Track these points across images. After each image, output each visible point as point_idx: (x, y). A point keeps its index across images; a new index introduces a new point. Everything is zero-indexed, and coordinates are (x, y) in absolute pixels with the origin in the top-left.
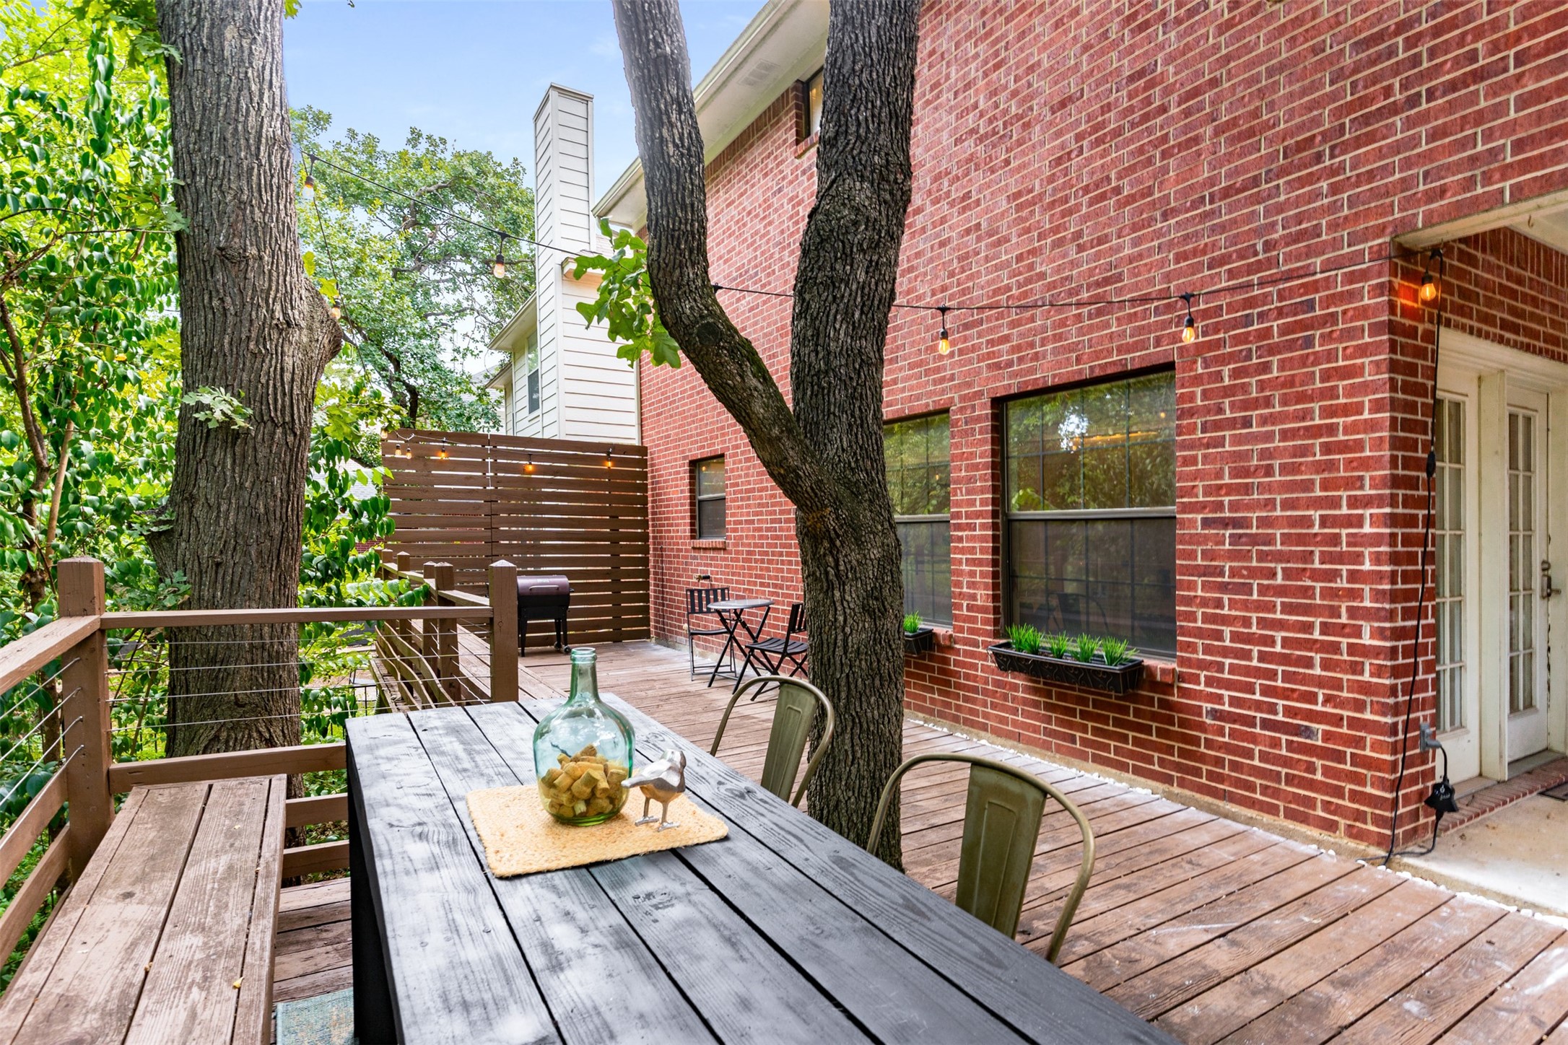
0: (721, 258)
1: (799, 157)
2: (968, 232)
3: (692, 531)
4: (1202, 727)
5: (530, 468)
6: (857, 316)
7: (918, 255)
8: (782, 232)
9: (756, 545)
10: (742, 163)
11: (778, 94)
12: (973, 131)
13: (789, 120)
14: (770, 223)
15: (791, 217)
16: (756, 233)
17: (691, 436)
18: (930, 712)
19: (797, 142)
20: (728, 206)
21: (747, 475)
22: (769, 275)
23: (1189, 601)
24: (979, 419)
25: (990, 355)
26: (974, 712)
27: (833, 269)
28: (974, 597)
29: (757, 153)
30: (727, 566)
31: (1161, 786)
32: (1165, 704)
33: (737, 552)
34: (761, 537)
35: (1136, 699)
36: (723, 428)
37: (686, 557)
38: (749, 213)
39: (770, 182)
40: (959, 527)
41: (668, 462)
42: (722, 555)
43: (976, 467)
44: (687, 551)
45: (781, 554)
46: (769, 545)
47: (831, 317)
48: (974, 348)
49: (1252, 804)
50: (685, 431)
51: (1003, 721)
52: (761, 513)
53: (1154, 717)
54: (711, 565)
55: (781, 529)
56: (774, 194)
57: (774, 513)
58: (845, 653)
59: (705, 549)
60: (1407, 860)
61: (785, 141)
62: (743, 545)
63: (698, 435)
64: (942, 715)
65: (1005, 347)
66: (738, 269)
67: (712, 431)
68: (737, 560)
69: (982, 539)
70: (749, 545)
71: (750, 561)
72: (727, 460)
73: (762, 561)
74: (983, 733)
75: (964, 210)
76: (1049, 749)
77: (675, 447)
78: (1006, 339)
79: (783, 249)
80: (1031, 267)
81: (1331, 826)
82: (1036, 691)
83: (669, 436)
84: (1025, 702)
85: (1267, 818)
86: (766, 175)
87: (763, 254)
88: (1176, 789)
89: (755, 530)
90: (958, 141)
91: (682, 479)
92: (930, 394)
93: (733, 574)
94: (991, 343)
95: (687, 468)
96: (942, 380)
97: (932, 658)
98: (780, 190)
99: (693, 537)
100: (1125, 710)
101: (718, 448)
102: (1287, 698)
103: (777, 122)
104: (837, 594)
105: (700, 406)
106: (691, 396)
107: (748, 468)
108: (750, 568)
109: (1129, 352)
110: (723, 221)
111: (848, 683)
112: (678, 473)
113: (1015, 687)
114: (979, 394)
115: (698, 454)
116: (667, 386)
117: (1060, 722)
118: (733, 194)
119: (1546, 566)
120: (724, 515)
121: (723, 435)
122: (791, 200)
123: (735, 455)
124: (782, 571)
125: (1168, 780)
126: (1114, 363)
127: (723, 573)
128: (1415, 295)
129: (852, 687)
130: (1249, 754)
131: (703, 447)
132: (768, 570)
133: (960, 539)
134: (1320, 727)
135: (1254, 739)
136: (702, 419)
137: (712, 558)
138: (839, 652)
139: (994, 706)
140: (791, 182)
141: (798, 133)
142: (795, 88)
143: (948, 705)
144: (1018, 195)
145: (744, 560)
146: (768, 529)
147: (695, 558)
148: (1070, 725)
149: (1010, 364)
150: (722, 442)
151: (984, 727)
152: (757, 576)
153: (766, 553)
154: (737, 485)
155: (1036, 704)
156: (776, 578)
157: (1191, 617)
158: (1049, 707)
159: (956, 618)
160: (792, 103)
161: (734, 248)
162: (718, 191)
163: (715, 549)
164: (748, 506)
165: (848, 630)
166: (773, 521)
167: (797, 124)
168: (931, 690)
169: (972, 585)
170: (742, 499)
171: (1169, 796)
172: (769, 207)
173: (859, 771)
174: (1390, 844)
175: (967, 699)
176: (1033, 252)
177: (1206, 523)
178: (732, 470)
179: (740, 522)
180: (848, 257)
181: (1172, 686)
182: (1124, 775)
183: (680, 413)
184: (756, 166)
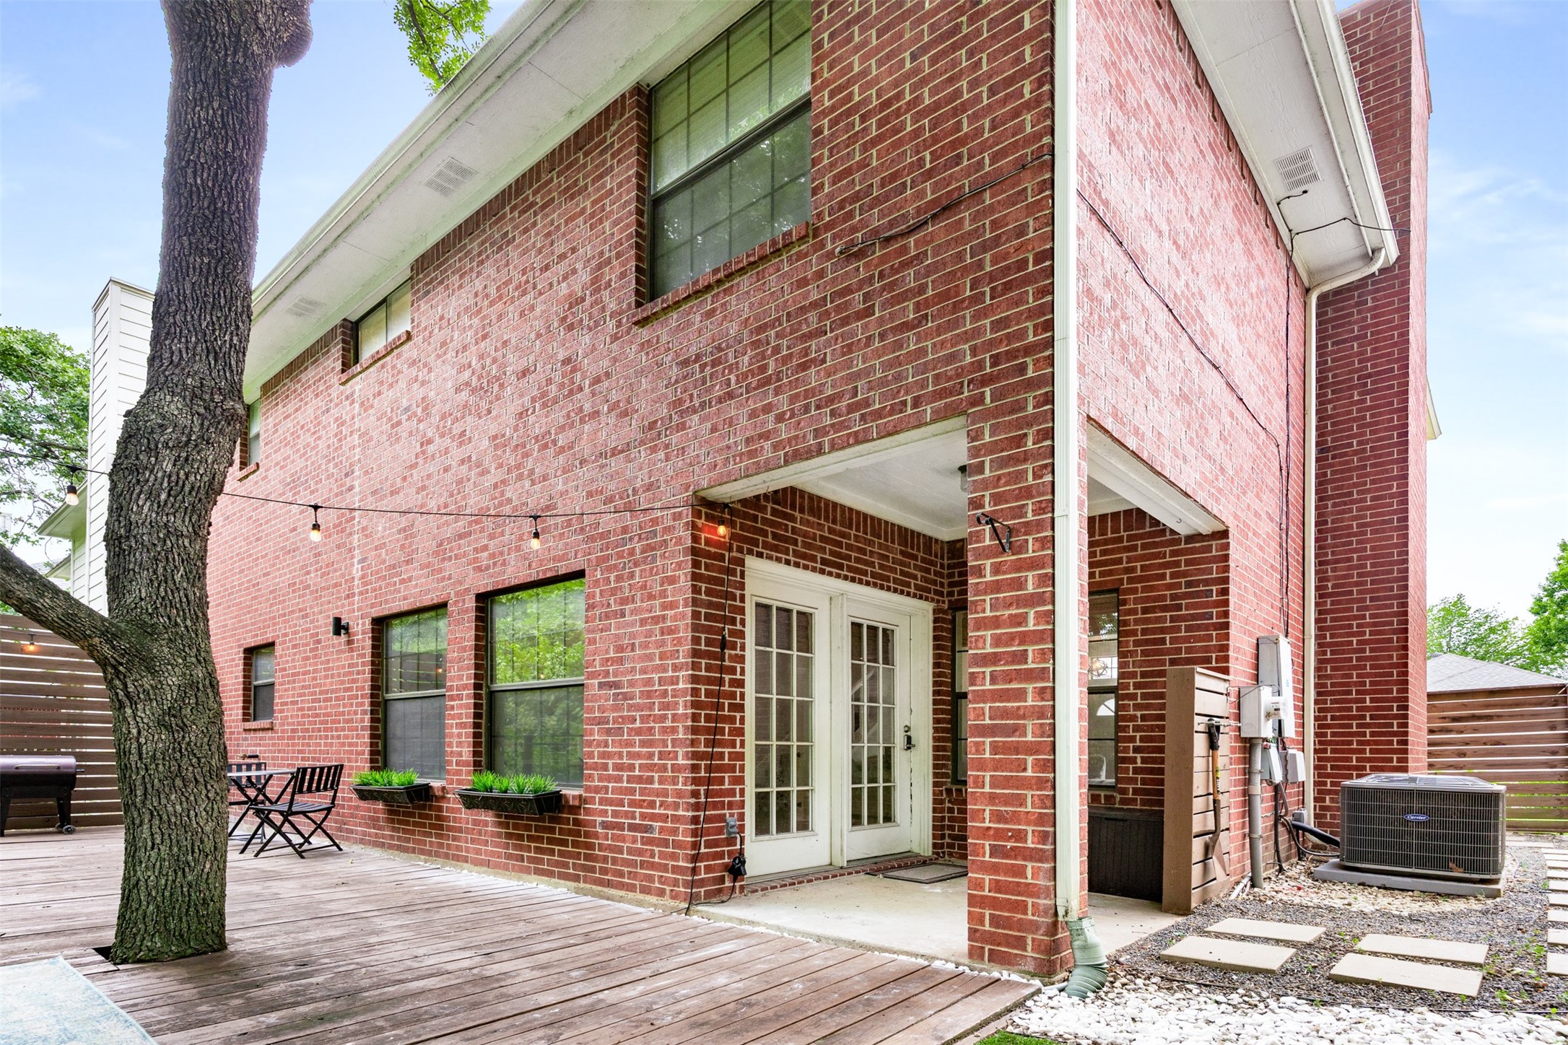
0: (277, 464)
1: (344, 384)
2: (463, 462)
3: (244, 714)
4: (596, 835)
5: (32, 648)
6: (163, 496)
7: (429, 476)
8: (329, 447)
9: (299, 724)
10: (298, 381)
11: (329, 328)
12: (467, 384)
13: (336, 351)
14: (319, 438)
15: (336, 435)
16: (308, 445)
17: (246, 626)
18: (429, 853)
19: (343, 371)
20: (286, 418)
21: (293, 660)
22: (317, 483)
23: (590, 744)
24: (466, 611)
25: (475, 561)
26: (459, 848)
27: (137, 458)
28: (460, 754)
29: (310, 374)
30: (274, 745)
31: (572, 884)
32: (577, 823)
33: (283, 731)
34: (303, 716)
35: (558, 820)
36: (274, 618)
37: (238, 739)
38: (302, 427)
39: (319, 402)
40: (452, 698)
41: (224, 650)
42: (270, 734)
43: (464, 649)
44: (239, 733)
45: (319, 730)
46: (310, 723)
47: (134, 496)
48: (465, 555)
49: (622, 886)
50: (241, 621)
51: (478, 852)
52: (304, 695)
53: (570, 832)
54: (260, 745)
55: (320, 708)
56: (323, 413)
57: (315, 693)
58: (141, 759)
59: (255, 730)
60: (700, 908)
61: (333, 369)
62: (288, 724)
63: (252, 624)
64: (437, 855)
65: (485, 554)
66: (292, 475)
67: (265, 620)
68: (283, 738)
69: (467, 706)
70: (293, 724)
71: (293, 738)
72: (277, 647)
73: (304, 738)
74: (465, 865)
75: (461, 444)
76: (507, 869)
77: (232, 636)
78: (485, 548)
79: (329, 461)
80: (502, 493)
81: (661, 893)
82: (500, 824)
83: (226, 626)
84: (493, 834)
85: (631, 895)
86: (317, 396)
87: (313, 464)
88: (582, 885)
89: (299, 709)
90: (458, 390)
91: (237, 665)
92: (436, 589)
93: (279, 751)
94: (476, 550)
95: (242, 655)
96: (443, 579)
97: (431, 808)
98: (328, 411)
99: (244, 720)
100: (552, 830)
101: (269, 637)
102: (641, 807)
103: (328, 352)
104: (129, 711)
105: (255, 598)
106: (248, 588)
107: (295, 654)
108: (294, 745)
109: (559, 561)
110: (280, 432)
111: (144, 783)
112: (233, 660)
113: (486, 824)
114: (468, 590)
115: (252, 642)
116: (226, 578)
117: (516, 847)
118: (290, 408)
119: (908, 729)
120: (272, 698)
121: (274, 624)
122: (336, 420)
123: (284, 642)
124: (319, 745)
125: (576, 878)
126: (550, 569)
127: (270, 751)
128: (715, 532)
129: (149, 786)
130: (620, 851)
131: (256, 635)
132: (308, 745)
133: (452, 708)
134: (657, 825)
135: (623, 839)
136: (256, 610)
137: (261, 739)
138: (134, 758)
139: (473, 841)
140: (337, 405)
141: (343, 364)
142: (342, 326)
143: (441, 845)
144: (495, 437)
145: (289, 738)
146: (309, 709)
147: (246, 739)
148: (520, 848)
149: (488, 568)
150: (275, 631)
151: (466, 860)
152: (300, 752)
153: (307, 731)
154: (285, 669)
155: (499, 835)
156: (315, 752)
157: (591, 755)
158: (509, 836)
159: (448, 772)
160: (339, 338)
161: (288, 457)
162: (277, 404)
163: (263, 729)
164: (294, 688)
165: (142, 740)
166: (314, 701)
167: (344, 356)
168: (430, 835)
169: (460, 744)
170: (289, 682)
171: (578, 891)
172: (319, 423)
173: (159, 854)
174: (692, 899)
175: (455, 839)
176: (504, 482)
177: (601, 685)
178: (281, 656)
179: (286, 704)
180: (153, 450)
181: (579, 807)
182: (554, 880)
183: (237, 604)
184: (309, 387)
